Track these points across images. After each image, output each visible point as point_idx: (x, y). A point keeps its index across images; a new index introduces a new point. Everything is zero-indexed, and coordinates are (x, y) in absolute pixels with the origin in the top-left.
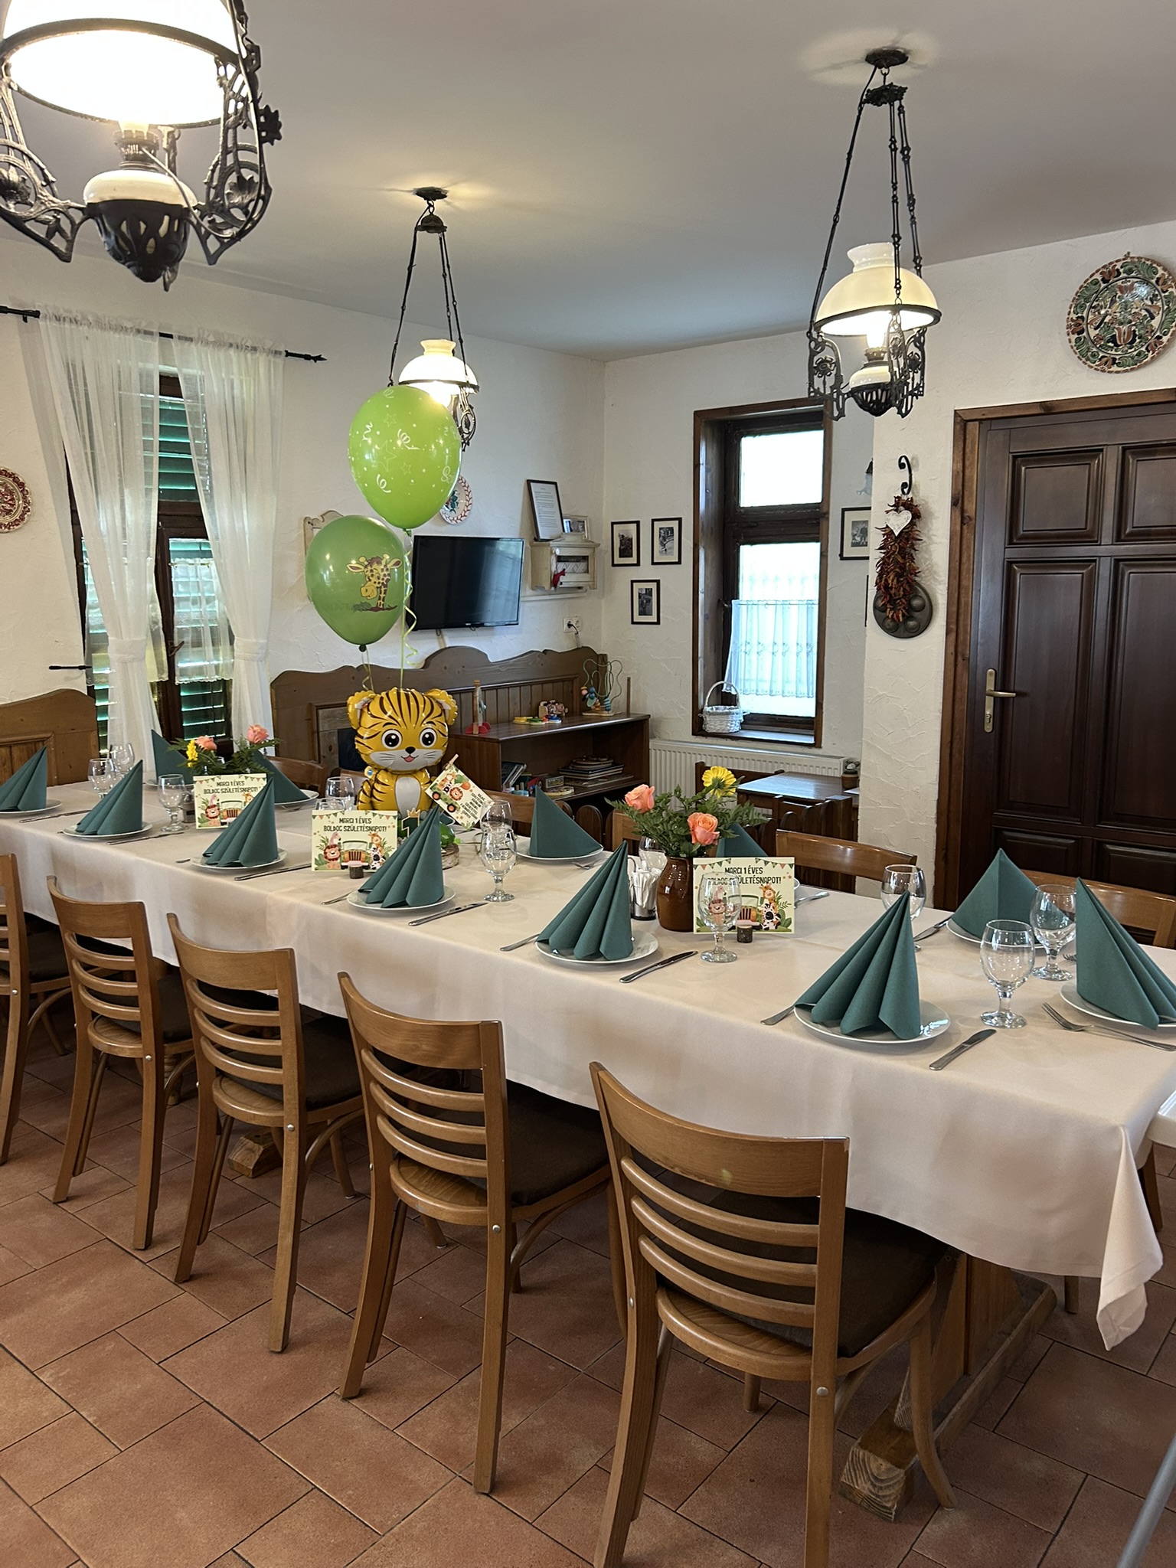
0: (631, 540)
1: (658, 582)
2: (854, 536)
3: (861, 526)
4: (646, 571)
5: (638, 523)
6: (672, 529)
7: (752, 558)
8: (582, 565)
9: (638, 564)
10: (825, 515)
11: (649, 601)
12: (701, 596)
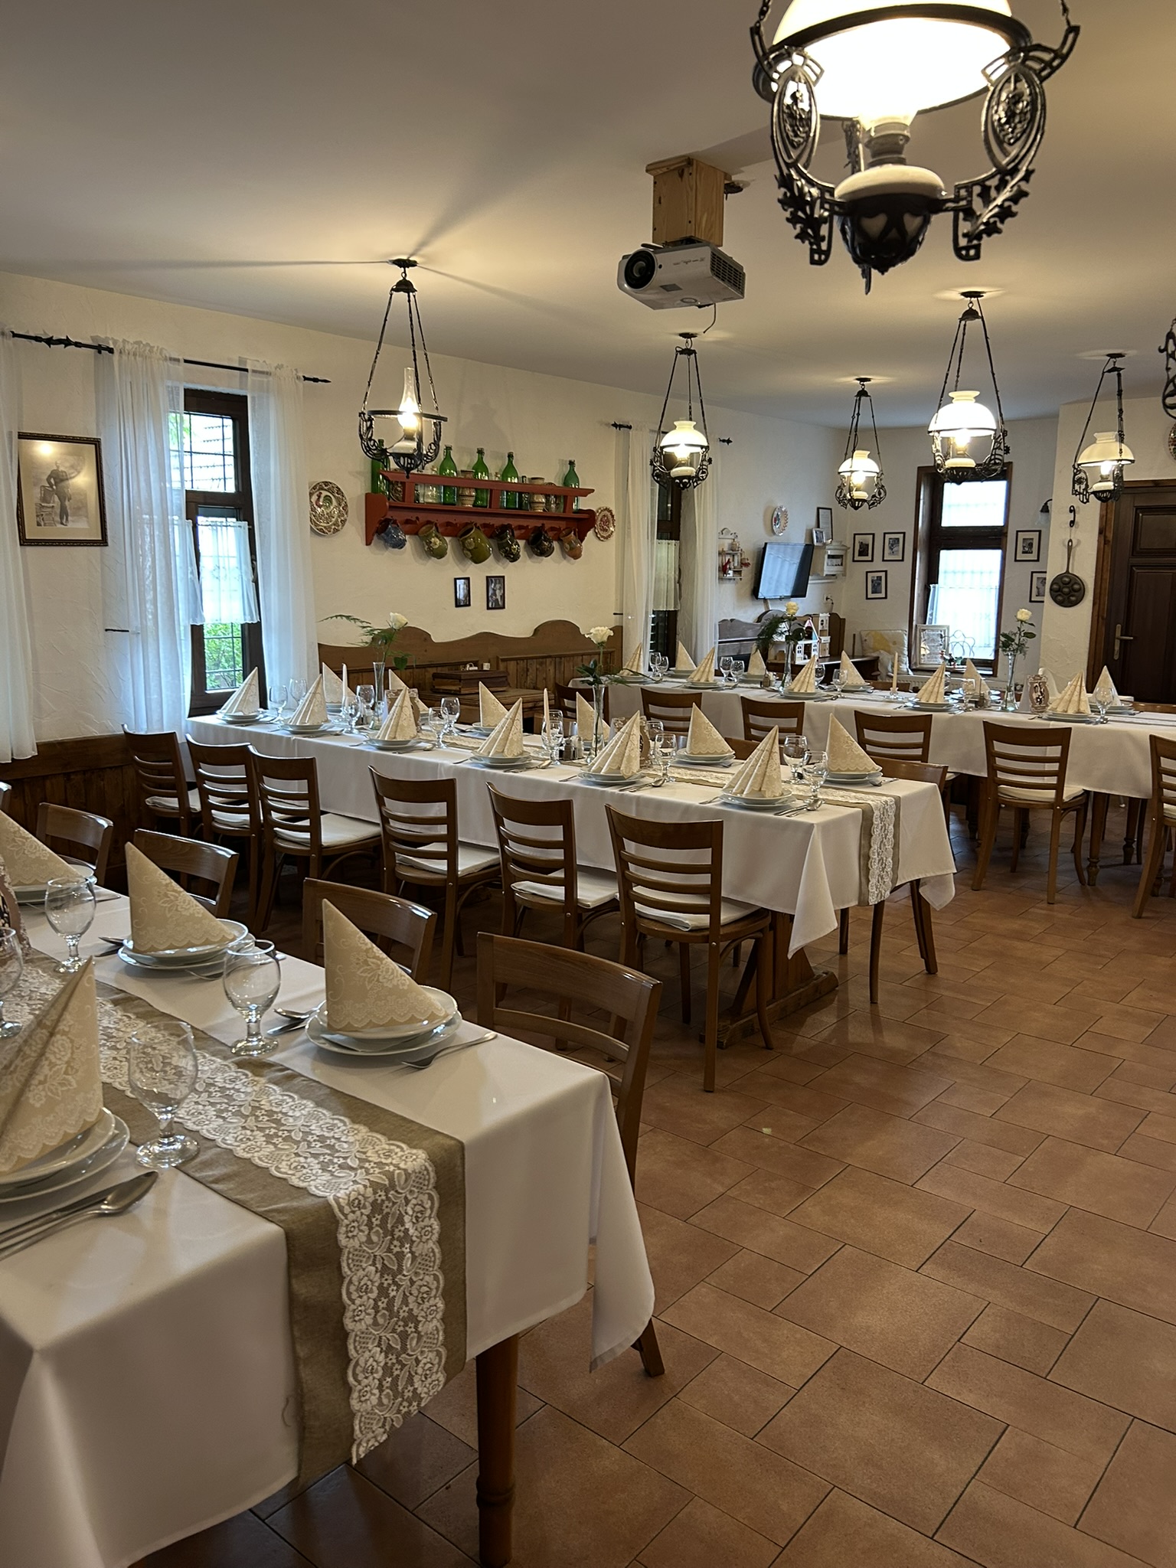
0: (868, 545)
1: (886, 572)
2: (1024, 547)
3: (1029, 541)
4: (878, 565)
5: (873, 535)
6: (898, 539)
7: (948, 558)
8: (839, 561)
9: (872, 561)
10: (1005, 535)
11: (880, 584)
12: (917, 581)
